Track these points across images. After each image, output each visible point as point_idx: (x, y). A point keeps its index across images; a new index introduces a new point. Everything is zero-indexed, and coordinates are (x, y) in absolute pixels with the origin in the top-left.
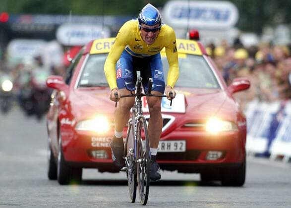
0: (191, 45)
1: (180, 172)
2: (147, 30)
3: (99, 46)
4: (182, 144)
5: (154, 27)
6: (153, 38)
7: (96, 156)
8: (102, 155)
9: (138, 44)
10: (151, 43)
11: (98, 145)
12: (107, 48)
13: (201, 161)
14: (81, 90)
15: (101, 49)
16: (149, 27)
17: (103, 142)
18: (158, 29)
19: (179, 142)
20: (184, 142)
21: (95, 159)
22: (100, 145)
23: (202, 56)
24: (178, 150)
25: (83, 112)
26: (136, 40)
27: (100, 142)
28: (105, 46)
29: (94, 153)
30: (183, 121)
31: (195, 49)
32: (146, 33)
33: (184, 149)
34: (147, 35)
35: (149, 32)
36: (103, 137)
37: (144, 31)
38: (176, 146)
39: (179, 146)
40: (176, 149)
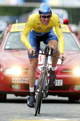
0: (64, 27)
1: (59, 96)
2: (45, 17)
3: (15, 28)
4: (61, 81)
5: (48, 15)
6: (48, 21)
7: (14, 88)
8: (17, 87)
9: (39, 26)
10: (47, 24)
11: (15, 82)
12: (19, 28)
13: (70, 91)
14: (5, 52)
15: (16, 29)
16: (45, 15)
17: (18, 81)
18: (50, 16)
19: (59, 81)
20: (62, 81)
21: (14, 90)
22: (16, 82)
23: (70, 33)
24: (59, 85)
25: (7, 64)
26: (38, 24)
27: (17, 80)
28: (18, 28)
29: (13, 86)
30: (61, 69)
31: (66, 29)
32: (44, 19)
33: (62, 84)
34: (44, 20)
35: (46, 18)
36: (18, 78)
37: (43, 18)
38: (58, 83)
39: (59, 82)
40: (57, 84)
